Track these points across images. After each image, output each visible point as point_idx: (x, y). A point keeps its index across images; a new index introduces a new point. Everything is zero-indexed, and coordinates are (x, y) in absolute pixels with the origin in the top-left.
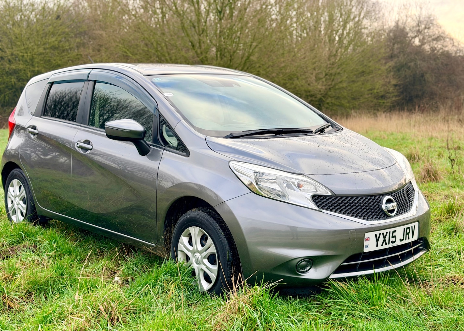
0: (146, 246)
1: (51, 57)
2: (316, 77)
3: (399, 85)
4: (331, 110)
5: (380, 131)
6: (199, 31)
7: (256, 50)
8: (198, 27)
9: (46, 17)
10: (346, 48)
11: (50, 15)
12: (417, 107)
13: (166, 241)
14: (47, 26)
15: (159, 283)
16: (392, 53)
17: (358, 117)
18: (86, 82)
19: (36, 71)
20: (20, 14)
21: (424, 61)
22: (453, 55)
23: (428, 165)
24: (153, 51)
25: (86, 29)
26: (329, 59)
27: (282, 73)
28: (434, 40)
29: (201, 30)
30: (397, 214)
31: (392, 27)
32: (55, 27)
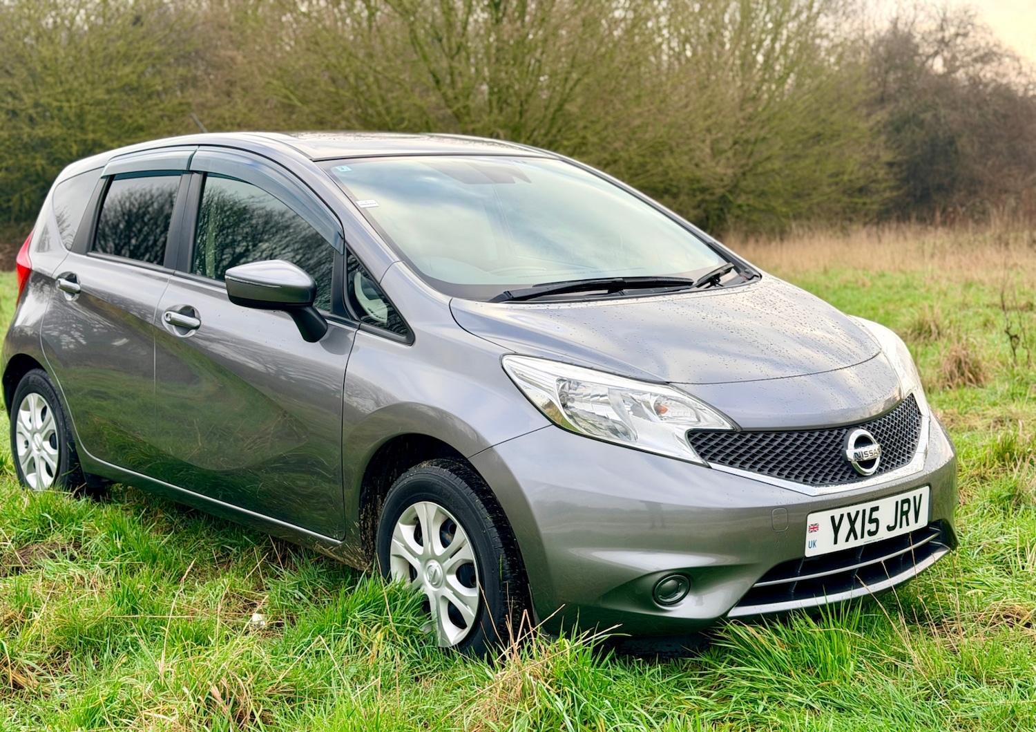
0: (321, 544)
1: (122, 110)
2: (712, 149)
3: (900, 165)
4: (748, 221)
5: (855, 269)
6: (450, 49)
7: (578, 89)
8: (449, 39)
9: (109, 20)
10: (782, 80)
11: (119, 16)
12: (938, 214)
13: (365, 533)
14: (113, 41)
15: (348, 628)
16: (883, 93)
17: (806, 236)
18: (185, 176)
19: (89, 142)
20: (53, 13)
21: (955, 109)
22: (1020, 94)
23: (959, 348)
24: (348, 94)
25: (201, 47)
26: (742, 109)
27: (637, 141)
28: (976, 60)
29: (454, 45)
30: (880, 471)
31: (882, 34)
32: (131, 43)
